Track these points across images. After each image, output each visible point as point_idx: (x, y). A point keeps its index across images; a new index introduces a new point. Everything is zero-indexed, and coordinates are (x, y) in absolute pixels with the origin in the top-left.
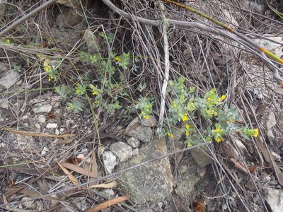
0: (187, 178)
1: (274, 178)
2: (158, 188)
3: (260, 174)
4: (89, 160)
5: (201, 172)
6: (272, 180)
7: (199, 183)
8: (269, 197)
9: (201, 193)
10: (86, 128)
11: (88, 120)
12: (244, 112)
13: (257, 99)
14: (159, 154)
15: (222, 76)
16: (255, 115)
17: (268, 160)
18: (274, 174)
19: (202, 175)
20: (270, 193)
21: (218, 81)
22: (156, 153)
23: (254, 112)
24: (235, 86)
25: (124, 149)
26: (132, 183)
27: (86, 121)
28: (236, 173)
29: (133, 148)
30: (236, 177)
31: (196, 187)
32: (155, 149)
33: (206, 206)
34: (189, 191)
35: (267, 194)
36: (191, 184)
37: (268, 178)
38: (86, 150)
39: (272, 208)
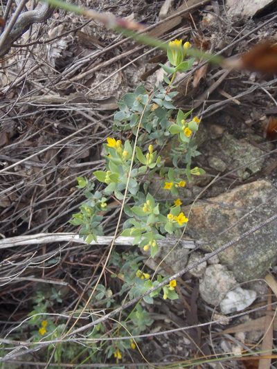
0: (227, 153)
1: (209, 7)
2: (269, 207)
3: (205, 32)
4: (241, 336)
5: (214, 133)
6: (212, 10)
7: (231, 133)
8: (243, 14)
9: (247, 126)
10: (180, 349)
11: (165, 345)
12: (99, 71)
13: (68, 49)
14: (213, 219)
15: (40, 124)
16: (101, 50)
17: (178, 21)
18: (201, 7)
19: (219, 130)
20: (237, 12)
21: (51, 129)
22: (212, 223)
23: (94, 54)
24: (57, 96)
25: (213, 281)
26: (265, 253)
27: (166, 349)
28: (213, 73)
29: (208, 265)
30: (219, 72)
31: (239, 137)
32: (204, 227)
33: (268, 116)
34: (252, 148)
35: (239, 16)
36: (238, 146)
37: (209, 17)
38: (223, 344)
39: (261, 6)
